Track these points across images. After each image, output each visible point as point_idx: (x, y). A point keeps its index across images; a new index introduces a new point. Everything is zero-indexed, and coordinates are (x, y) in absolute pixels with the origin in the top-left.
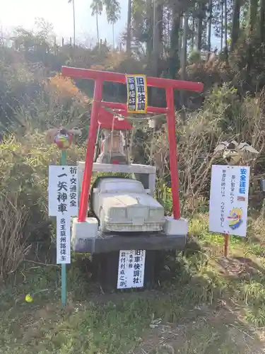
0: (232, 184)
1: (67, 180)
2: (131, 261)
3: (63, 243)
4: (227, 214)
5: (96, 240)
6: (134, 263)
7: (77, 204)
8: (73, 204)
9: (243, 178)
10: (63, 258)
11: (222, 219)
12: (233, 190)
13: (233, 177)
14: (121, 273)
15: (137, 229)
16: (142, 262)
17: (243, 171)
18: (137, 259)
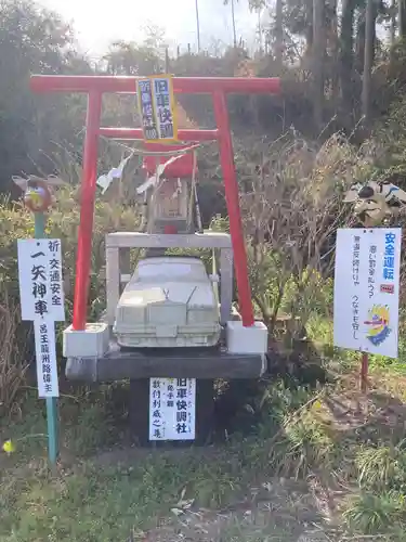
0: (372, 262)
1: (44, 262)
2: (171, 395)
3: (46, 364)
4: (363, 316)
5: (98, 360)
6: (175, 399)
7: (62, 301)
8: (56, 301)
9: (390, 251)
10: (48, 388)
11: (356, 326)
12: (372, 273)
13: (373, 249)
14: (154, 415)
15: (167, 344)
16: (191, 398)
17: (390, 239)
18: (182, 393)
